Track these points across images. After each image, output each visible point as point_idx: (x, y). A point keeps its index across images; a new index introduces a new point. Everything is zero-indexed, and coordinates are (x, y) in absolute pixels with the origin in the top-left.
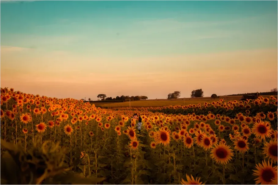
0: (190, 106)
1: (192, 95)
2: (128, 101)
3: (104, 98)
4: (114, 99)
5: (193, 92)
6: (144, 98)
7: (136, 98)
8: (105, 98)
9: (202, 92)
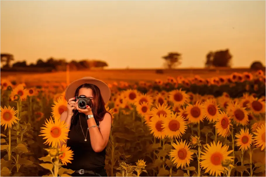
0: (234, 77)
1: (208, 62)
2: (65, 70)
3: (8, 61)
4: (32, 65)
5: (209, 56)
6: (100, 64)
7: (82, 65)
8: (12, 63)
9: (230, 57)
